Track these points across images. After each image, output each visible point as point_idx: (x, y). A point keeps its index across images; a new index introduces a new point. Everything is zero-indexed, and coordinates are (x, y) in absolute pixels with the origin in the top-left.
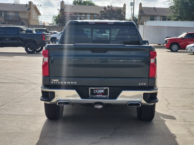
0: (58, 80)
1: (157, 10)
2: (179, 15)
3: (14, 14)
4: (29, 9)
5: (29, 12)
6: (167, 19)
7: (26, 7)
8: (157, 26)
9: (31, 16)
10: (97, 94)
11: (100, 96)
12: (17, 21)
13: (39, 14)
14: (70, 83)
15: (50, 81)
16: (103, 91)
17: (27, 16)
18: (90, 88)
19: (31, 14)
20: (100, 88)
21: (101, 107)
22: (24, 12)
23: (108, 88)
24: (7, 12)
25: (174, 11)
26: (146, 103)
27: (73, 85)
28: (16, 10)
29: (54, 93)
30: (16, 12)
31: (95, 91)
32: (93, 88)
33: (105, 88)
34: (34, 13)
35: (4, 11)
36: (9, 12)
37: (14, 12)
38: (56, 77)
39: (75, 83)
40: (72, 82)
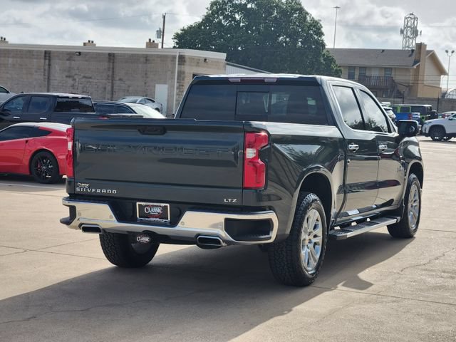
0: (88, 185)
3: (382, 74)
4: (416, 62)
5: (415, 67)
7: (410, 56)
9: (420, 78)
10: (149, 216)
11: (154, 219)
12: (388, 89)
13: (442, 71)
16: (159, 210)
17: (411, 78)
18: (138, 203)
19: (420, 70)
20: (156, 204)
22: (405, 69)
23: (168, 205)
24: (365, 68)
26: (232, 239)
28: (386, 63)
30: (386, 69)
31: (147, 210)
32: (143, 204)
33: (163, 205)
34: (427, 69)
35: (361, 68)
36: (370, 68)
37: (381, 68)
38: (86, 180)
39: (115, 192)
40: (109, 191)
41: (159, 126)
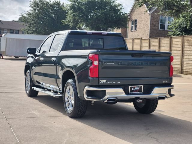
0: (105, 81)
1: (3, 23)
2: (34, 29)
6: (14, 32)
8: (20, 39)
10: (134, 91)
11: (136, 92)
14: (115, 82)
15: (99, 81)
16: (138, 88)
18: (130, 87)
20: (137, 86)
21: (141, 101)
23: (142, 86)
25: (28, 25)
26: (170, 96)
27: (117, 84)
29: (105, 91)
31: (133, 89)
32: (132, 86)
33: (140, 86)
38: (103, 78)
39: (119, 82)
40: (117, 82)
41: (141, 54)
